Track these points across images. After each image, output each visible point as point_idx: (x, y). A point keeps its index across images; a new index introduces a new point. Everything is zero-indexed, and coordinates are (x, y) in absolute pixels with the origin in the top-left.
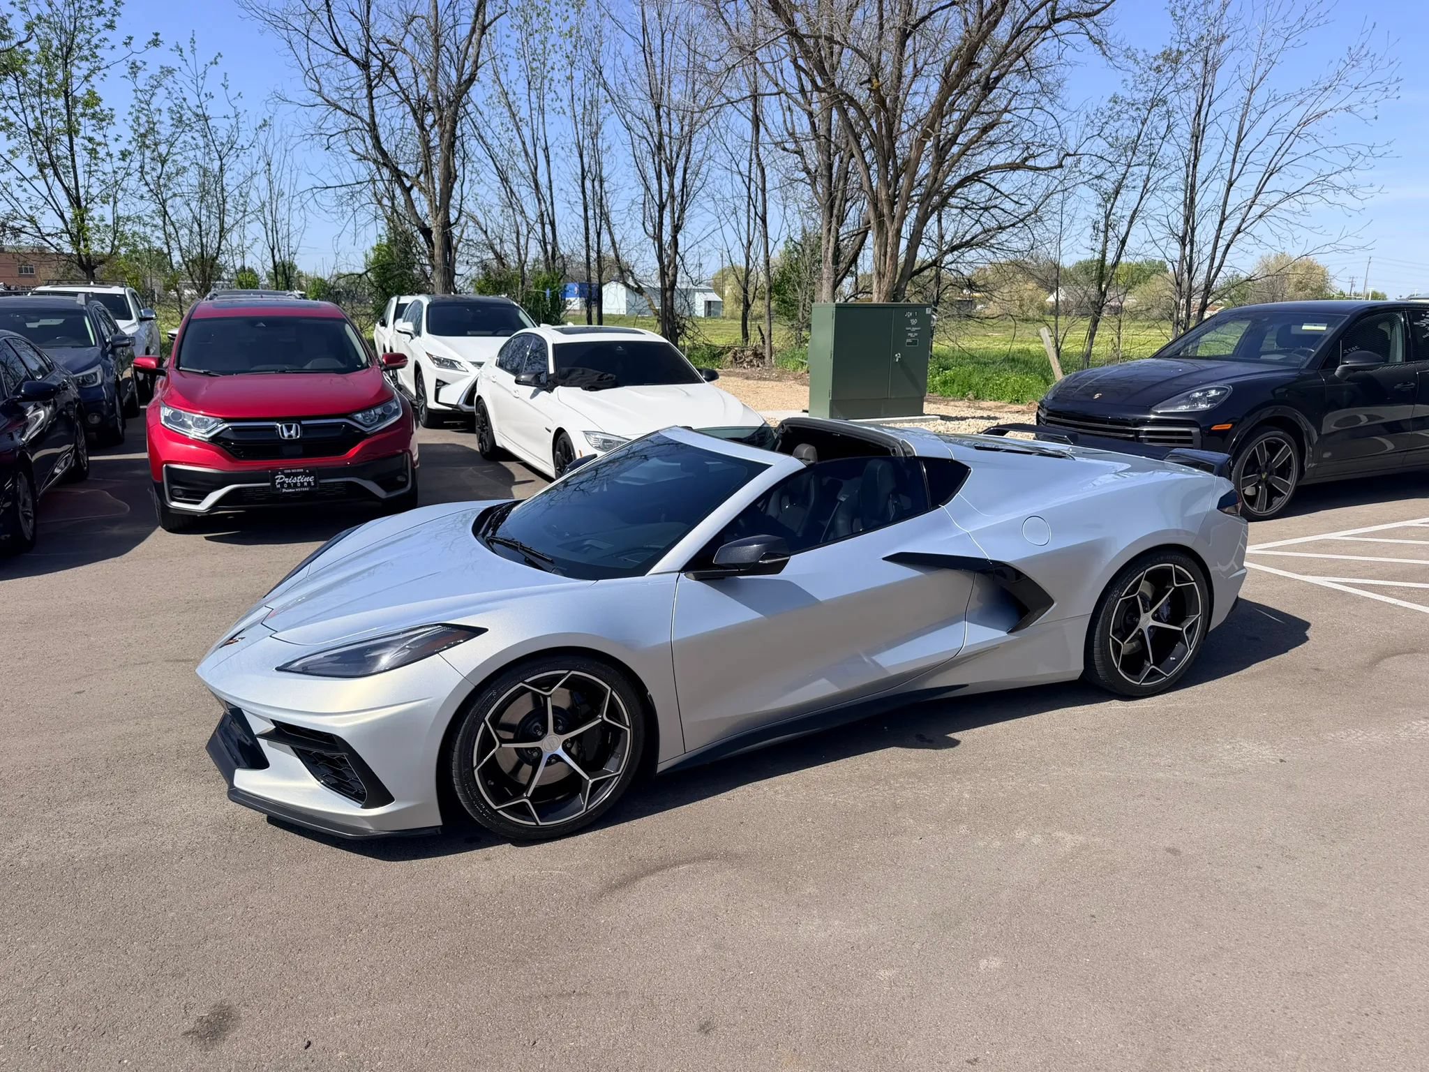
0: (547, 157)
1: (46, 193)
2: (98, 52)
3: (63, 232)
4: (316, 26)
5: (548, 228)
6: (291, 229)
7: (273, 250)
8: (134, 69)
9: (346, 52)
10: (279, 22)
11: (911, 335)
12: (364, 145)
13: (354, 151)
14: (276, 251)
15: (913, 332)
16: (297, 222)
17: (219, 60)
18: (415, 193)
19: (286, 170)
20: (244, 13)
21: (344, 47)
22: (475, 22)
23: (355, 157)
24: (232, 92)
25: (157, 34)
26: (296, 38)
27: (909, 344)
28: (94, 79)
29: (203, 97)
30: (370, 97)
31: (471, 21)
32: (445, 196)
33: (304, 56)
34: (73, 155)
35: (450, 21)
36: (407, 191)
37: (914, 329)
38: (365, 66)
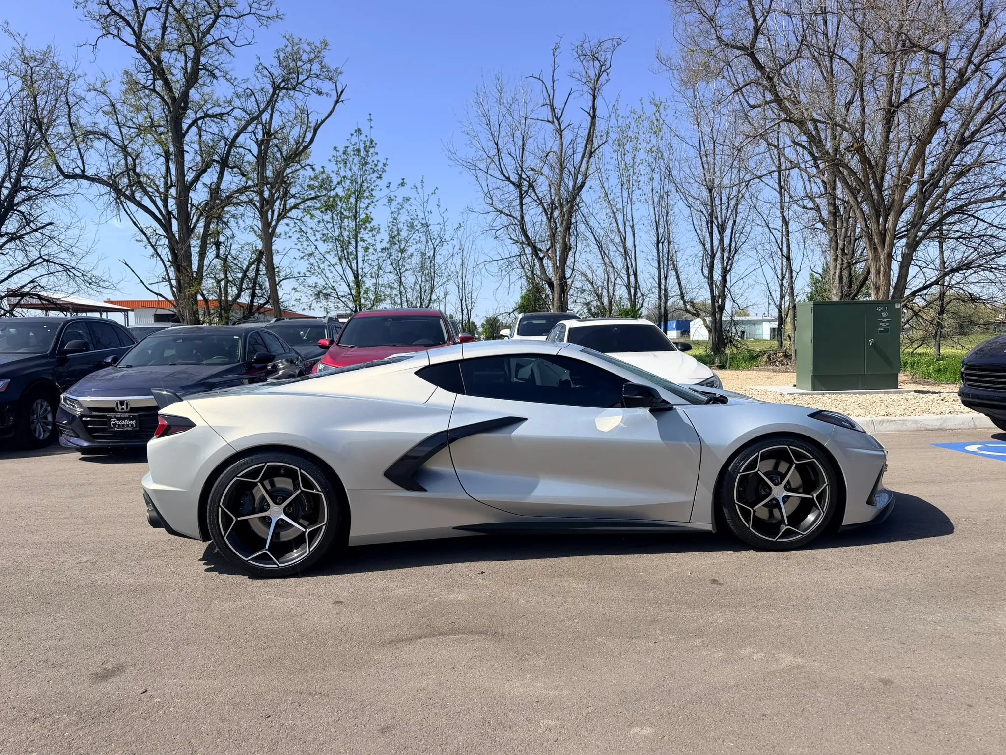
0: (633, 231)
1: (342, 273)
2: (374, 193)
3: (349, 294)
4: (492, 166)
5: (632, 278)
6: (474, 288)
7: (461, 301)
8: (390, 200)
9: (508, 179)
10: (470, 166)
11: (883, 325)
12: (517, 234)
13: (511, 239)
14: (463, 301)
15: (885, 322)
16: (477, 284)
17: (436, 191)
18: (545, 261)
19: (472, 253)
20: (451, 163)
21: (507, 176)
22: (585, 150)
23: (512, 242)
24: (442, 209)
25: (403, 179)
26: (480, 174)
27: (881, 331)
28: (370, 208)
29: (426, 214)
30: (521, 204)
31: (582, 150)
32: (563, 261)
33: (484, 184)
34: (356, 251)
35: (570, 152)
36: (541, 259)
37: (885, 320)
38: (518, 186)
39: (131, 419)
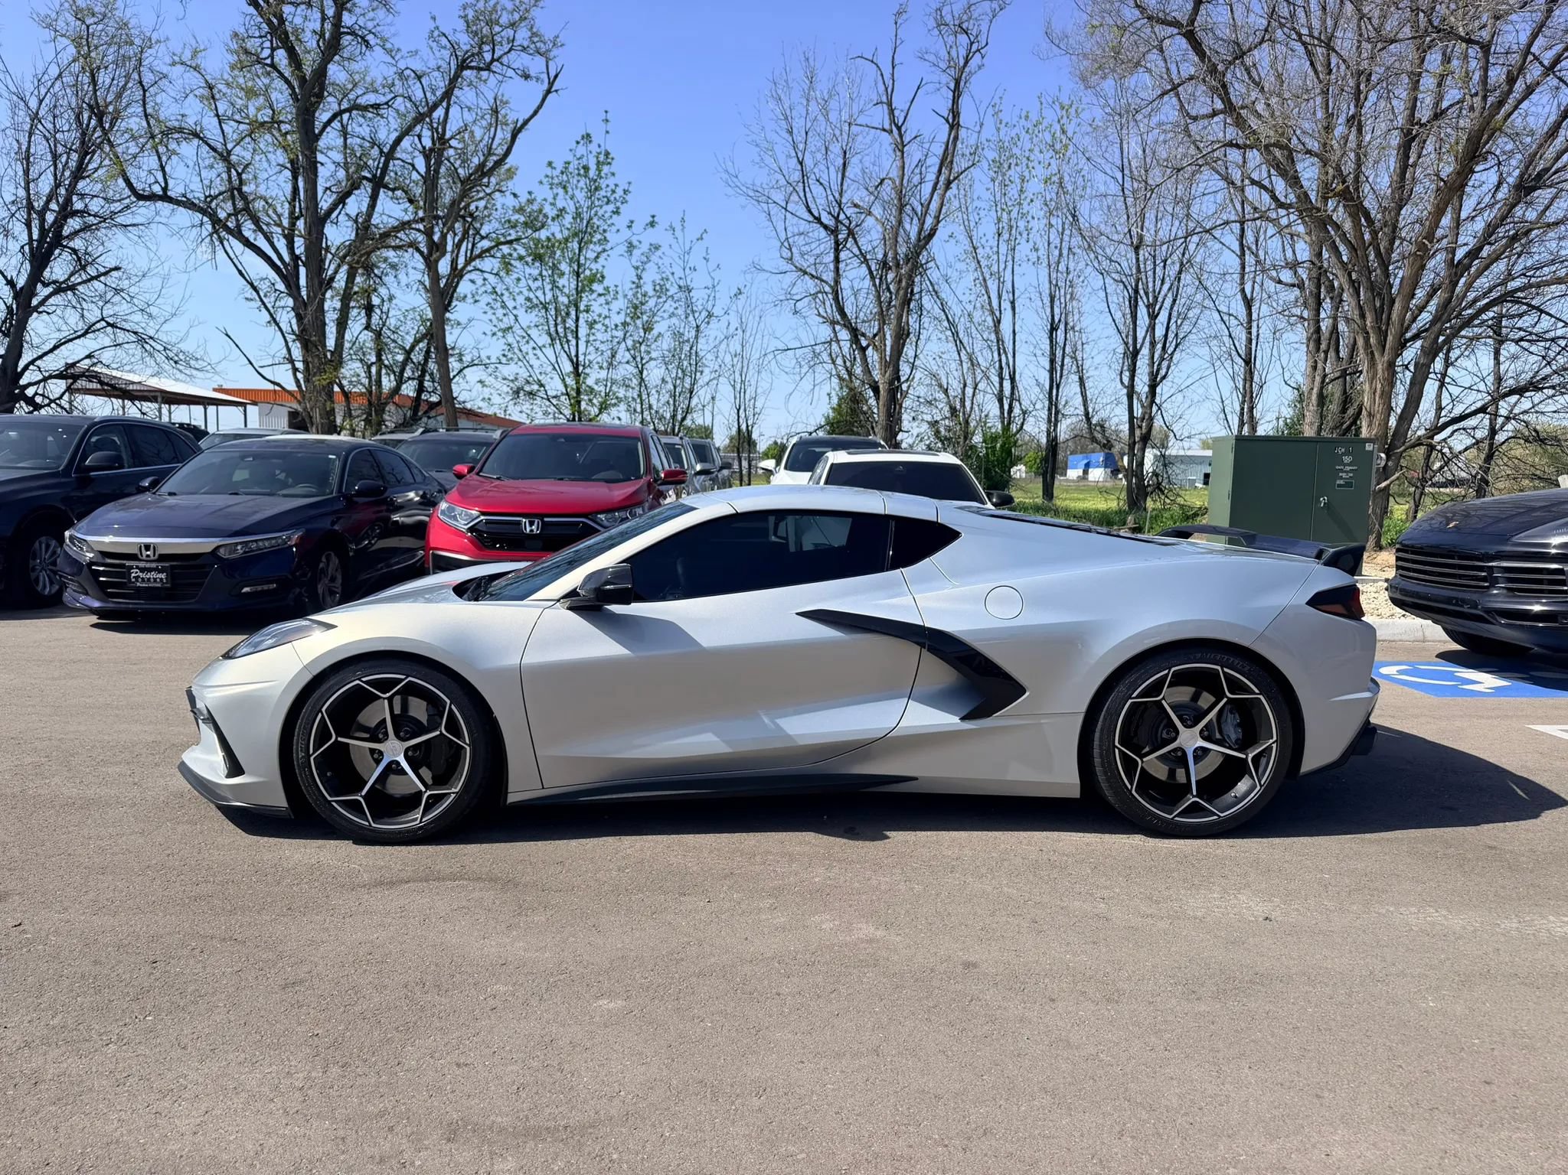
0: (1013, 308)
1: (553, 360)
2: (607, 235)
3: (562, 394)
4: (794, 197)
6: (759, 391)
7: (738, 411)
8: (631, 247)
9: (818, 220)
10: (760, 197)
11: (1344, 475)
12: (830, 309)
13: (819, 315)
14: (741, 411)
15: (1346, 472)
16: (764, 385)
17: (704, 236)
18: (870, 351)
19: (759, 336)
20: (730, 191)
21: (816, 214)
22: (938, 178)
23: (821, 320)
24: (712, 265)
25: (653, 217)
26: (774, 210)
27: (1340, 486)
28: (601, 260)
29: (687, 270)
30: (837, 260)
31: (934, 177)
32: (895, 353)
33: (780, 227)
34: (577, 327)
35: (916, 179)
36: (863, 350)
37: (1348, 468)
38: (834, 232)
39: (160, 571)
